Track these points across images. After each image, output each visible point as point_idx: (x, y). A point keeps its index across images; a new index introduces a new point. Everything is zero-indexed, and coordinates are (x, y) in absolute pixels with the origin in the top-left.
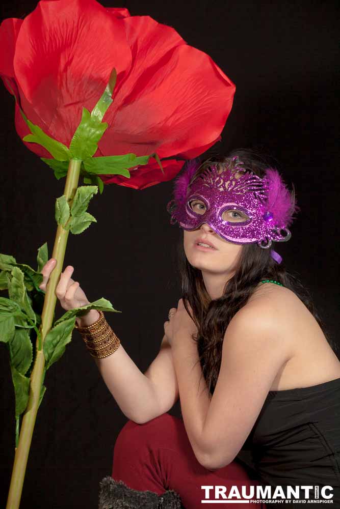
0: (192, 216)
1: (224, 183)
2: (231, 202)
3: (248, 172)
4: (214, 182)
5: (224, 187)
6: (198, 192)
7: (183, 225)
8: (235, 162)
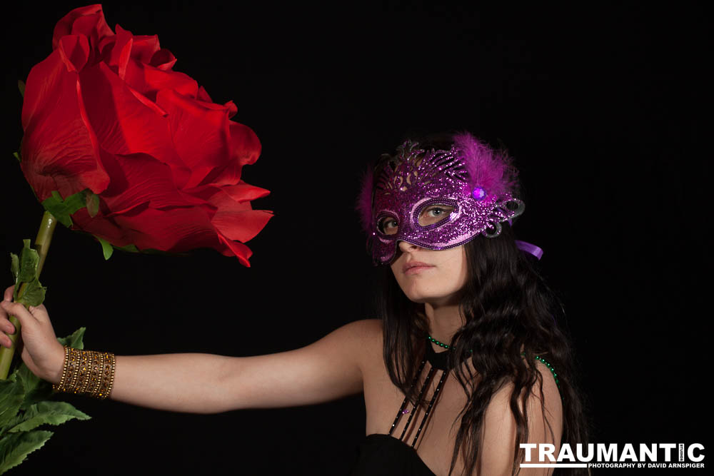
0: (387, 241)
1: (405, 180)
2: (421, 198)
3: (428, 151)
4: (392, 184)
5: (407, 185)
6: (380, 208)
7: (384, 259)
8: (407, 147)
